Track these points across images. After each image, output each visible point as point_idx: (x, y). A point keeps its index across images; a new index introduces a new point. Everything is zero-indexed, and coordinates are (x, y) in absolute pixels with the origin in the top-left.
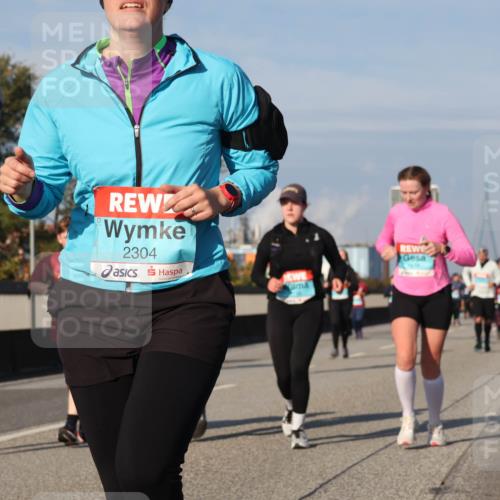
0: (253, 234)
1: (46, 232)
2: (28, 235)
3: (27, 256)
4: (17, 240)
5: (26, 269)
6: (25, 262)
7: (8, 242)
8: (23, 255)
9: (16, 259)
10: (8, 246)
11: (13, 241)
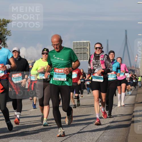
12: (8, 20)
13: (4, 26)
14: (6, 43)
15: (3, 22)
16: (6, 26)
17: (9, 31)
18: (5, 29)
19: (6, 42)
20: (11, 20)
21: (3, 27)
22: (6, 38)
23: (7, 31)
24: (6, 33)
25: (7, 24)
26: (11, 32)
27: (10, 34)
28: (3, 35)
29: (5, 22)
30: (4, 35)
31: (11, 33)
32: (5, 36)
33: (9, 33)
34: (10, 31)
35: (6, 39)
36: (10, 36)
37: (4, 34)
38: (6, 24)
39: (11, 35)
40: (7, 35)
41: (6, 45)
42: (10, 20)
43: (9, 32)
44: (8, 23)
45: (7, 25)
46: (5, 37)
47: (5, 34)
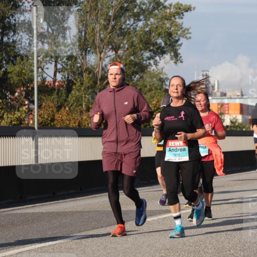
0: (213, 87)
1: (47, 86)
2: (33, 88)
3: (31, 106)
4: (24, 93)
5: (31, 116)
6: (30, 111)
7: (17, 94)
8: (28, 105)
9: (24, 108)
10: (16, 98)
11: (21, 94)
12: (185, 6)
13: (177, 17)
14: (180, 54)
15: (176, 8)
16: (182, 18)
17: (186, 29)
18: (179, 24)
19: (179, 51)
20: (193, 6)
21: (175, 19)
22: (179, 43)
23: (181, 28)
24: (179, 32)
25: (185, 13)
26: (190, 31)
27: (188, 36)
28: (173, 36)
29: (180, 8)
30: (175, 37)
31: (190, 33)
32: (177, 38)
33: (187, 34)
34: (188, 30)
35: (181, 45)
36: (187, 39)
37: (175, 35)
38: (183, 13)
39: (190, 38)
40: (183, 37)
41: (181, 57)
42: (190, 6)
43: (186, 31)
44: (187, 11)
45: (183, 15)
46: (177, 41)
47: (177, 33)
